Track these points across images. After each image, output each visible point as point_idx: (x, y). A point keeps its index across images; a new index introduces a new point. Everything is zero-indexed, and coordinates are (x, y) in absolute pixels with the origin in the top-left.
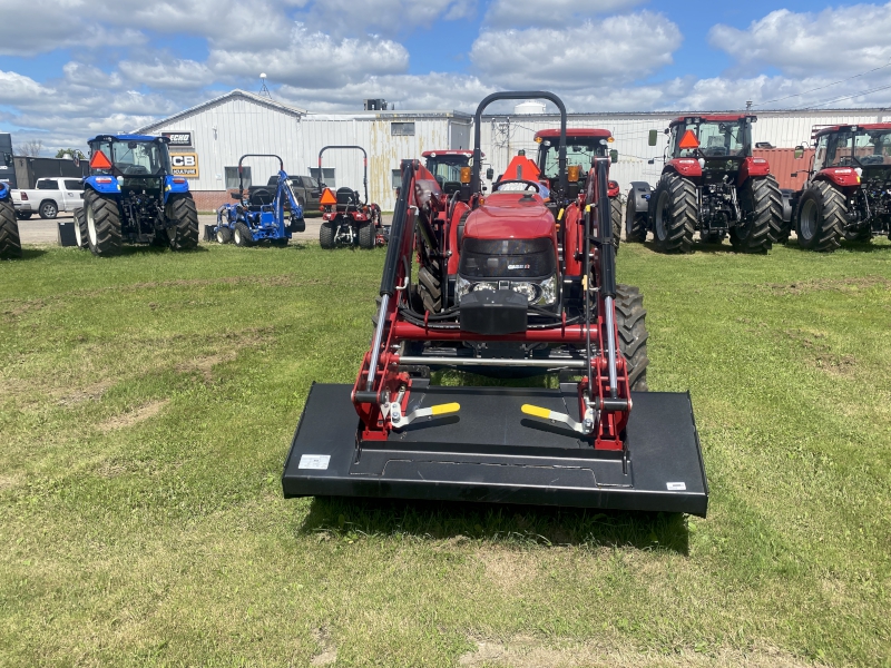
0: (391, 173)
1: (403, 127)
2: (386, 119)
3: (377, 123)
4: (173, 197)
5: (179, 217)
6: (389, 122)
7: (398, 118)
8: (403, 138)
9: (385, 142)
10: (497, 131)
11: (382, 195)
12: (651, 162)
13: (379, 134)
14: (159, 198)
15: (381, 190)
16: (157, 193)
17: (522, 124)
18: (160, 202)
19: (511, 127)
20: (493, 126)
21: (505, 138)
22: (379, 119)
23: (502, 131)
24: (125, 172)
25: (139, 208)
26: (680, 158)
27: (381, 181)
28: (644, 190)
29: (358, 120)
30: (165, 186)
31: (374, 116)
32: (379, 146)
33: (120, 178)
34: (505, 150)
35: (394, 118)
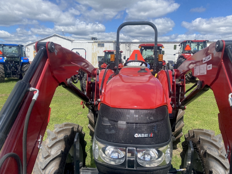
0: (97, 57)
1: (101, 45)
2: (96, 42)
3: (94, 43)
4: (23, 64)
5: (25, 70)
6: (97, 43)
7: (100, 42)
8: (101, 48)
9: (96, 49)
10: (127, 46)
11: (95, 63)
12: (175, 55)
13: (94, 46)
14: (19, 64)
15: (95, 62)
16: (18, 62)
17: (134, 44)
18: (19, 65)
19: (131, 45)
20: (126, 45)
21: (129, 48)
22: (94, 42)
23: (128, 46)
24: (8, 56)
25: (12, 67)
26: (185, 53)
27: (95, 59)
28: (172, 63)
29: (88, 42)
30: (21, 60)
31: (93, 42)
32: (94, 49)
33: (5, 58)
34: (129, 52)
35: (98, 42)
